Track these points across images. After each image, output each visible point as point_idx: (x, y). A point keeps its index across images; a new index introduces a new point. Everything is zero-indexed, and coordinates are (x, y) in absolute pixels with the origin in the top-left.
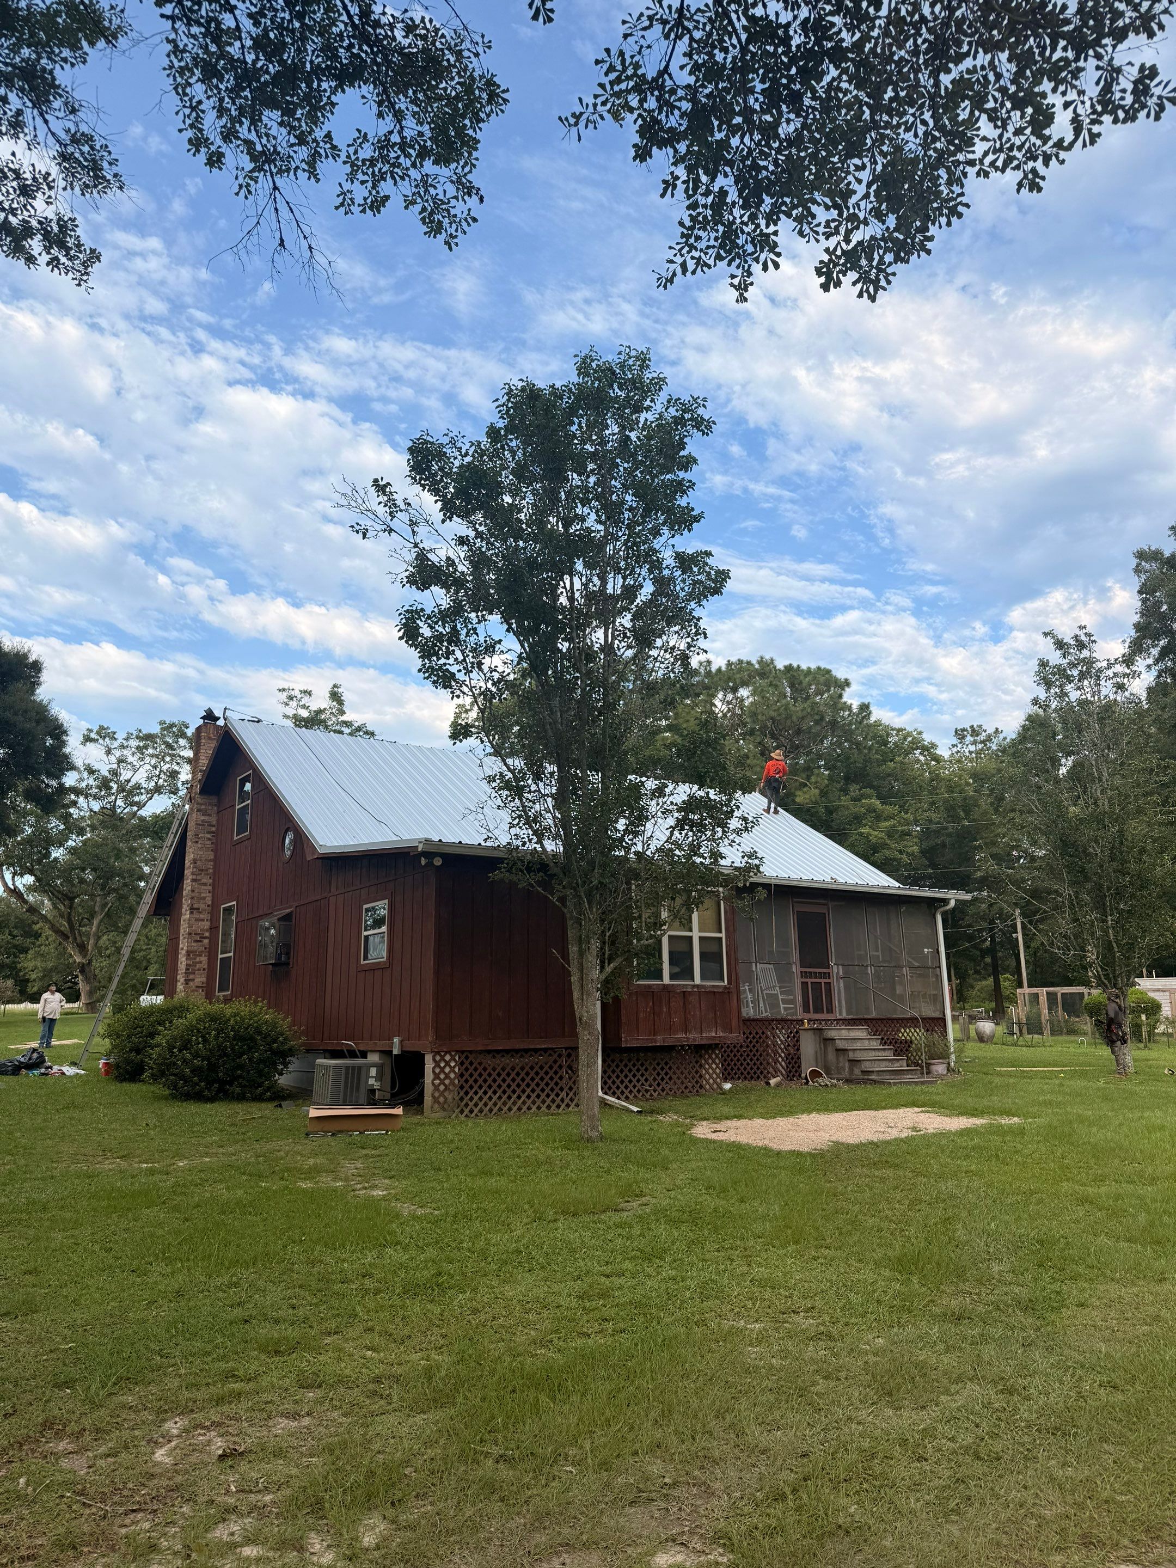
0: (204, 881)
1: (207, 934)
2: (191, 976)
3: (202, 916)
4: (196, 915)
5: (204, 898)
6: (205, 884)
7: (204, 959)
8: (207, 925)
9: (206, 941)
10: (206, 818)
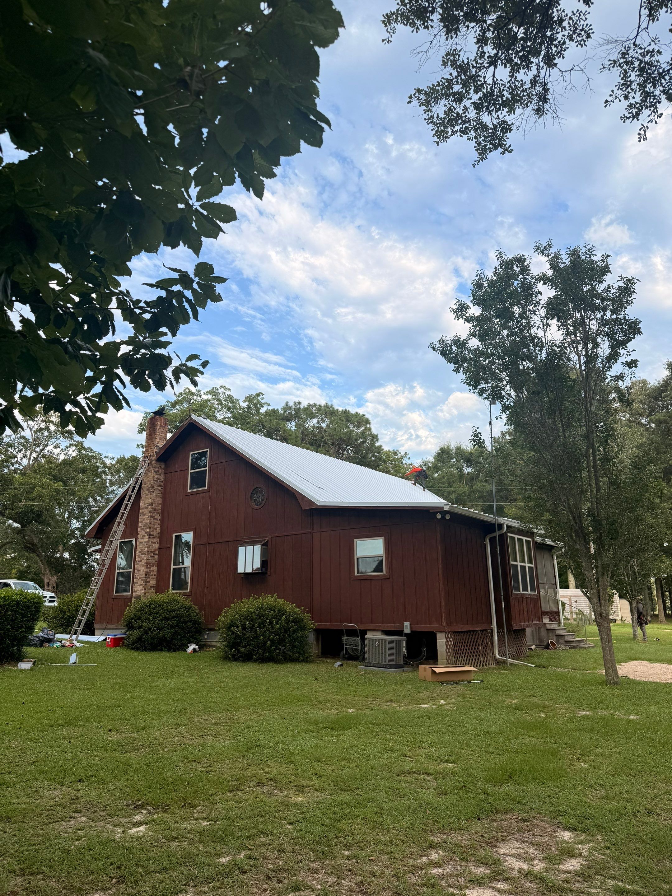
0: (156, 517)
1: (157, 552)
2: (148, 580)
3: (155, 540)
4: (152, 540)
5: (156, 529)
6: (157, 519)
7: (155, 568)
8: (157, 546)
9: (156, 557)
10: (159, 477)
